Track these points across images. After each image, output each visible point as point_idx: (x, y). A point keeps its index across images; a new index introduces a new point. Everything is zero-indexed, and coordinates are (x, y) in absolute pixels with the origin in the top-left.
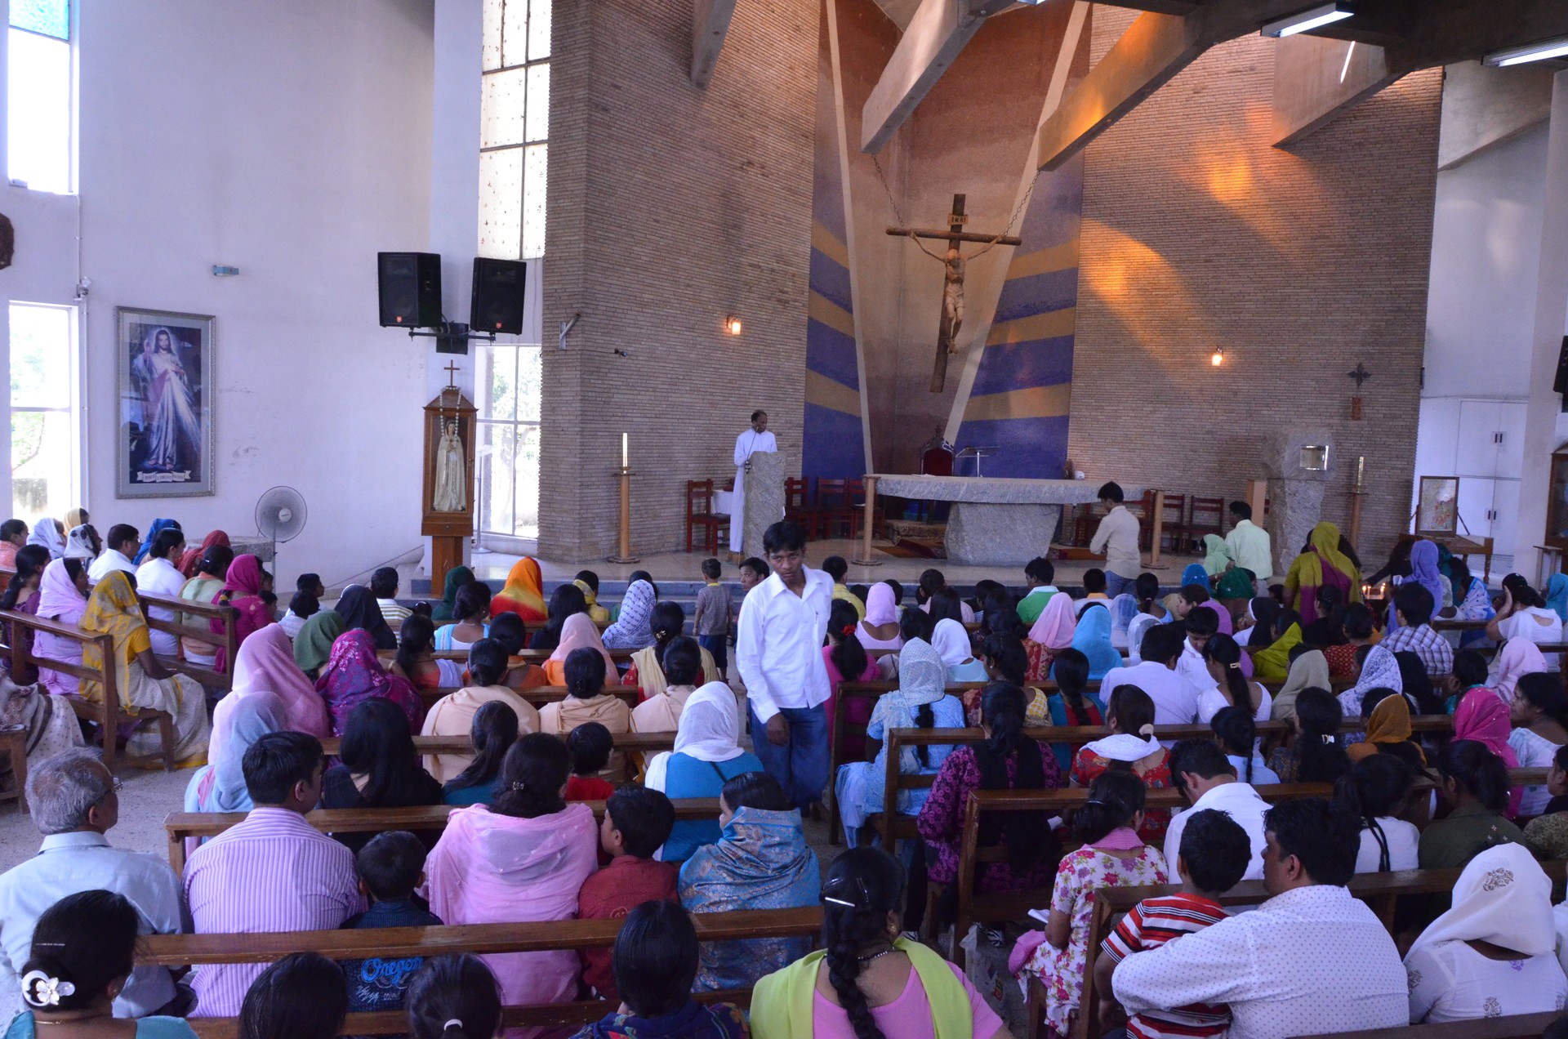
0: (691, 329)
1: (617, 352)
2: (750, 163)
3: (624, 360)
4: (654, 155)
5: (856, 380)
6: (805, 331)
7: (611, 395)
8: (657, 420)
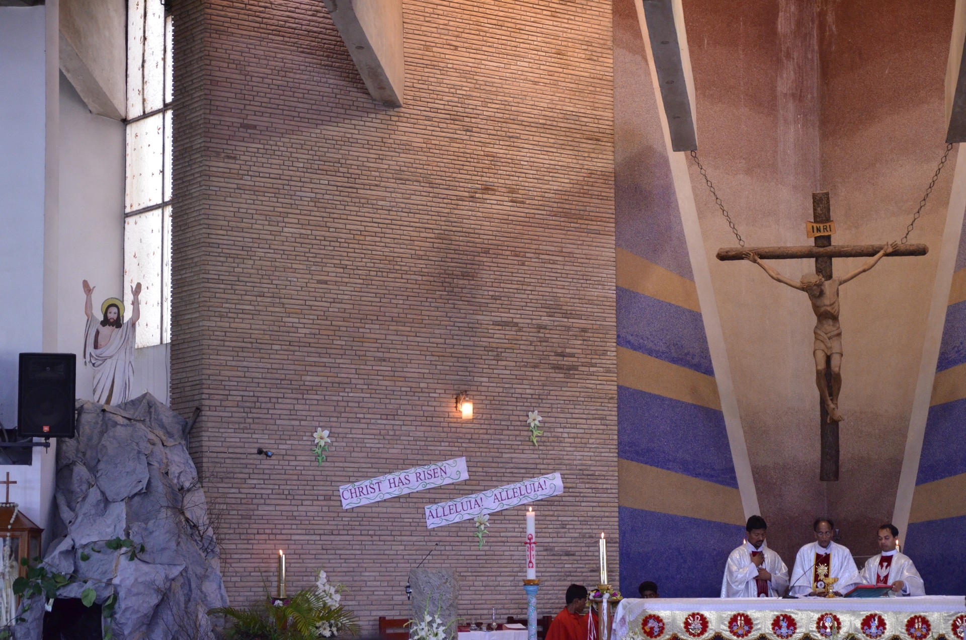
0: (394, 416)
1: (260, 452)
2: (487, 189)
3: (272, 462)
4: (315, 201)
5: (732, 470)
6: (613, 405)
7: (251, 507)
8: (332, 537)
